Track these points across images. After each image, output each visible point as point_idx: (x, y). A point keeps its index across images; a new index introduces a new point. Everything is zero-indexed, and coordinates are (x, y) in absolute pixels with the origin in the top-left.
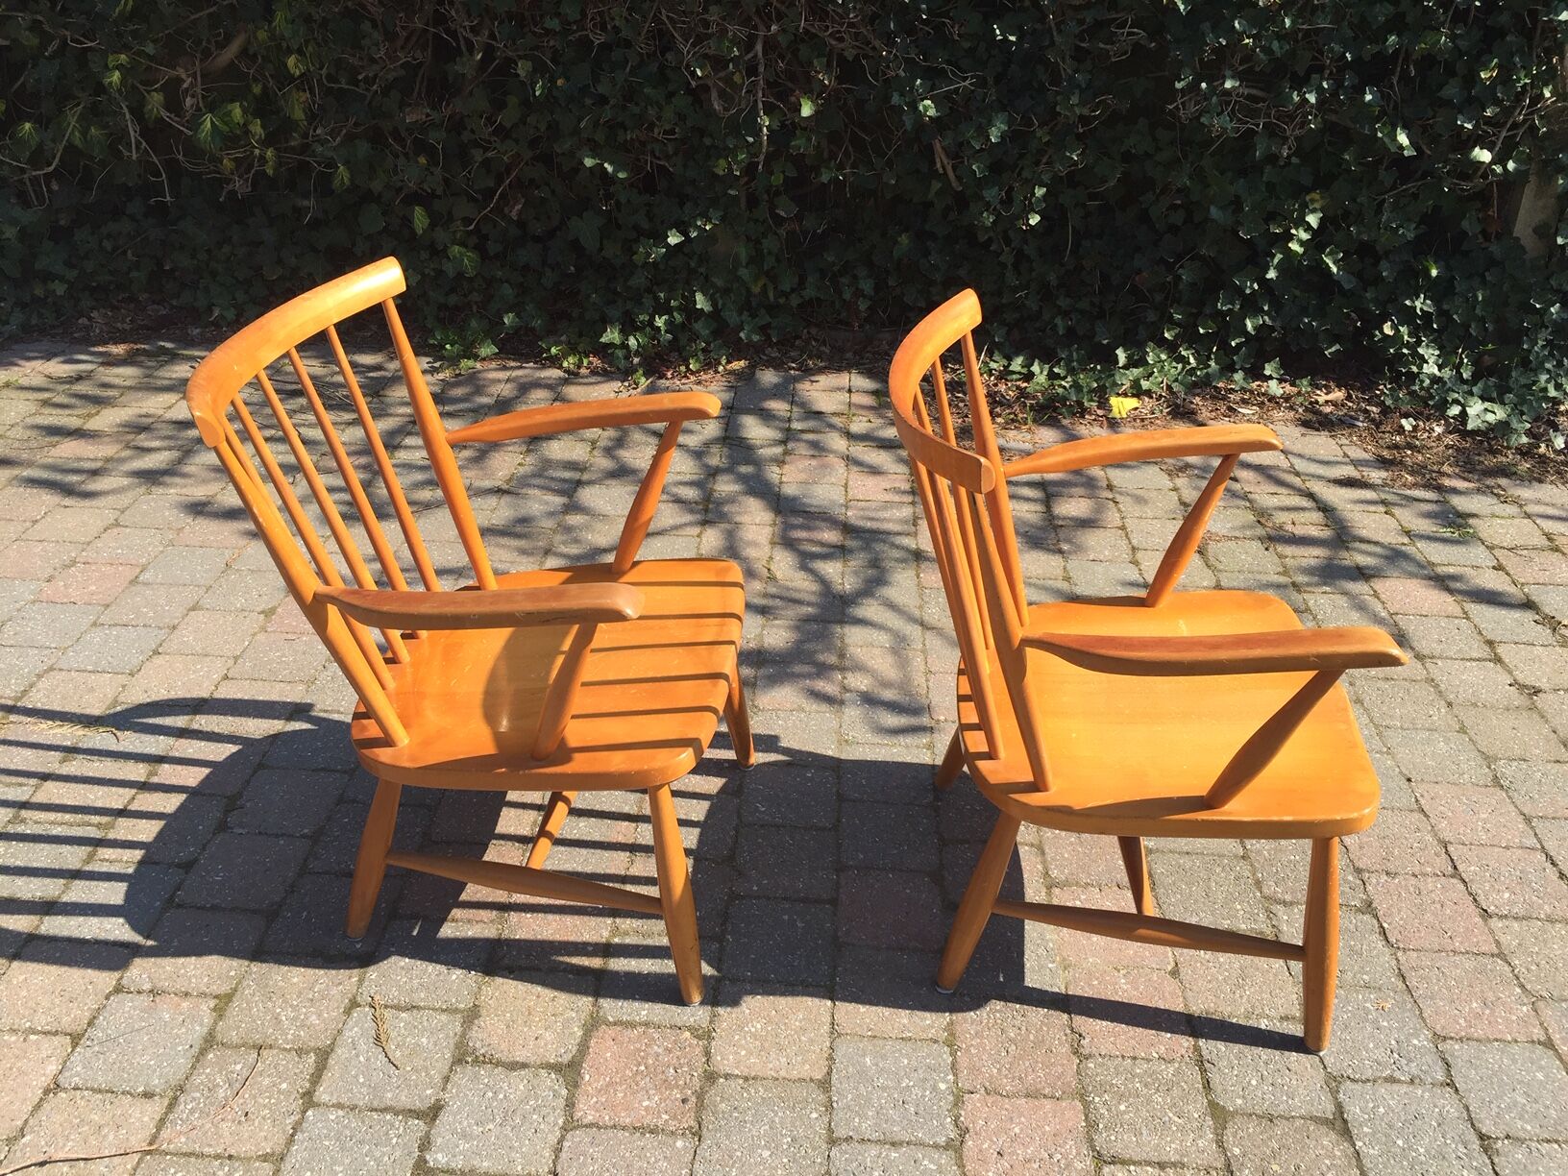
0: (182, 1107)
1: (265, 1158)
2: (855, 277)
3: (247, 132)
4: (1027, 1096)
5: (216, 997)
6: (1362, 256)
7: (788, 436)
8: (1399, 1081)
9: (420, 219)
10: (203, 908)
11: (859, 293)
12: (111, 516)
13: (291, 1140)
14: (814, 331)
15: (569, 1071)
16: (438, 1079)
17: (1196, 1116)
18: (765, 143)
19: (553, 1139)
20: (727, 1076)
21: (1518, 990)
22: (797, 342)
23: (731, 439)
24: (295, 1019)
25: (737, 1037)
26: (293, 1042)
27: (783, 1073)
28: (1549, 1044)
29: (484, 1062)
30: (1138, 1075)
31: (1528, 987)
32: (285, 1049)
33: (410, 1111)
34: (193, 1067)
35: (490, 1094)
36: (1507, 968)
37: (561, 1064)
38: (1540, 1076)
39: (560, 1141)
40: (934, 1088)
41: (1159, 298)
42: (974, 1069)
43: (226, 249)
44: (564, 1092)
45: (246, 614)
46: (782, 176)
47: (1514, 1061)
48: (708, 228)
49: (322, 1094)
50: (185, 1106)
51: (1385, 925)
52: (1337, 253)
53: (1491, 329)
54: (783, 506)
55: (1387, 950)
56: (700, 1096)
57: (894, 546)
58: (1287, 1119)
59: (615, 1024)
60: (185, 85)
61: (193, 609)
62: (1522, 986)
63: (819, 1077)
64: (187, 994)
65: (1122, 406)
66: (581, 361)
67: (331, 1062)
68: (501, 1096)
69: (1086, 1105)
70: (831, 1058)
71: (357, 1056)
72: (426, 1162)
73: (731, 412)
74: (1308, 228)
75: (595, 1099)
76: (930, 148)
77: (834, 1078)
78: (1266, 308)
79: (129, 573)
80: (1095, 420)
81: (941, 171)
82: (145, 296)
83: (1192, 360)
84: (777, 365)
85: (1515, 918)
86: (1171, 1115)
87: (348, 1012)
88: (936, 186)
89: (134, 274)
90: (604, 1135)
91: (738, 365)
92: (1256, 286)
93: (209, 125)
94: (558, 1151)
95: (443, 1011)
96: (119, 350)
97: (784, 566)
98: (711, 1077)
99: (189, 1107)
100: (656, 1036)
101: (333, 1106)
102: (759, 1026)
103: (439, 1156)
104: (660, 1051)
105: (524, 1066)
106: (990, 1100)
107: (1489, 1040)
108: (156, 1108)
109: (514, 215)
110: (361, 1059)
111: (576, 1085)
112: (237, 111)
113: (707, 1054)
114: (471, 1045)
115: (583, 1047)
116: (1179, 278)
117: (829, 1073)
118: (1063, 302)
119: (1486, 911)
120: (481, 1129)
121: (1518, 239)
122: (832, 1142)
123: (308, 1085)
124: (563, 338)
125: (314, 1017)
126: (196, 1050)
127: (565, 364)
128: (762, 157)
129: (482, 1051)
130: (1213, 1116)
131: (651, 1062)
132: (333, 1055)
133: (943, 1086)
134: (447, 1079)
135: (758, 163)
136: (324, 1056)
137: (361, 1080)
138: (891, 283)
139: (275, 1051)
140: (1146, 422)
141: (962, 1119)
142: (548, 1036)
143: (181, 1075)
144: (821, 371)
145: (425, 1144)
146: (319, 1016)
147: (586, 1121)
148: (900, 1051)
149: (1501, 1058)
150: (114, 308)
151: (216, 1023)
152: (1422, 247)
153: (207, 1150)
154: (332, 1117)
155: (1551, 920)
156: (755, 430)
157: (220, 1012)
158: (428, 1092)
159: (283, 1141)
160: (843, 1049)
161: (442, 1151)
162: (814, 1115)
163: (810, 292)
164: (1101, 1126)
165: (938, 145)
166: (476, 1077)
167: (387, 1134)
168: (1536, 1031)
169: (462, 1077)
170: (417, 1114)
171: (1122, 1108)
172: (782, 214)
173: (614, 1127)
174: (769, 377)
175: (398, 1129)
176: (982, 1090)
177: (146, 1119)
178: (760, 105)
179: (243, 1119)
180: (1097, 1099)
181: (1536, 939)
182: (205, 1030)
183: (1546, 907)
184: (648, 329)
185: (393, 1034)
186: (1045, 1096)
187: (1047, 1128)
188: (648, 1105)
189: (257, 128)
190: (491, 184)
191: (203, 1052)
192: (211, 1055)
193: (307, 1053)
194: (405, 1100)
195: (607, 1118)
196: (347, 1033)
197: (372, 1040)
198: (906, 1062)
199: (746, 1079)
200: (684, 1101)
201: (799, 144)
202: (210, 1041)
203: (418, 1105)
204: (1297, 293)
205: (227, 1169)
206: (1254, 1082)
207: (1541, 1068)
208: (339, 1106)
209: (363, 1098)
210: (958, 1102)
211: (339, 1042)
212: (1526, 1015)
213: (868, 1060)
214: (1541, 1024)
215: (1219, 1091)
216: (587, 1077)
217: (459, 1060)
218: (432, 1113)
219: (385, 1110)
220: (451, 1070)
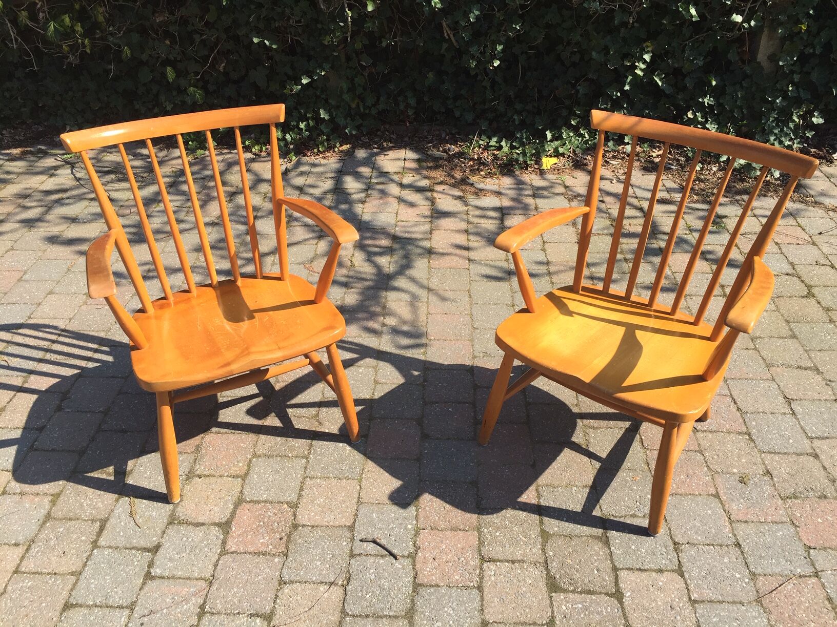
0: (33, 550)
1: (72, 574)
2: (406, 96)
3: (74, 31)
4: (451, 530)
5: (52, 495)
6: (675, 76)
7: (369, 187)
8: (637, 516)
9: (170, 74)
10: (47, 450)
11: (408, 106)
12: (9, 244)
13: (85, 565)
14: (387, 127)
15: (225, 526)
16: (159, 532)
17: (534, 537)
18: (350, 26)
19: (214, 560)
20: (303, 526)
21: (706, 469)
22: (379, 133)
23: (339, 191)
24: (90, 505)
25: (310, 506)
26: (89, 516)
27: (331, 523)
28: (717, 496)
29: (183, 523)
30: (508, 518)
31: (711, 467)
32: (85, 520)
33: (145, 548)
34: (39, 530)
35: (185, 539)
36: (702, 458)
37: (221, 523)
38: (709, 512)
39: (217, 561)
40: (406, 528)
41: (567, 102)
42: (426, 517)
43: (70, 93)
44: (222, 537)
45: (77, 295)
46: (361, 44)
47: (698, 505)
48: (323, 74)
49: (102, 542)
50: (34, 550)
51: (643, 437)
52: (662, 75)
53: (745, 112)
54: (362, 226)
55: (642, 450)
56: (289, 536)
57: (417, 246)
58: (579, 537)
59: (250, 502)
60: (38, 6)
61: (50, 293)
62: (708, 467)
63: (349, 525)
64: (38, 494)
65: (548, 162)
66: (261, 148)
67: (107, 526)
68: (190, 540)
69: (480, 533)
70: (356, 515)
71: (121, 522)
72: (151, 573)
73: (339, 175)
74: (645, 62)
75: (237, 540)
76: (441, 25)
77: (356, 525)
78: (625, 106)
79: (17, 275)
80: (533, 171)
81: (447, 37)
82: (31, 121)
83: (586, 135)
84: (366, 146)
85: (710, 432)
86: (521, 537)
87: (117, 500)
88: (445, 46)
89: (23, 109)
90: (239, 557)
91: (346, 147)
92: (619, 94)
93: (53, 28)
94: (216, 566)
96: (16, 151)
97: (359, 259)
98: (295, 526)
99: (36, 550)
100: (270, 507)
101: (107, 547)
102: (322, 500)
103: (158, 570)
104: (271, 514)
105: (203, 524)
106: (433, 532)
107: (686, 495)
108: (20, 550)
109: (221, 69)
110: (122, 523)
111: (228, 533)
112: (67, 20)
113: (295, 515)
114: (177, 515)
115: (233, 514)
116: (578, 91)
117: (354, 523)
118: (518, 106)
119: (696, 429)
120: (179, 556)
121: (759, 63)
122: (352, 556)
123: (95, 537)
124: (252, 136)
125: (100, 504)
126: (41, 521)
127: (253, 150)
128: (349, 34)
129: (183, 518)
130: (542, 537)
131: (266, 520)
132: (109, 523)
133: (410, 527)
134: (164, 532)
135: (347, 37)
136: (104, 522)
137: (122, 534)
138: (426, 99)
139: (80, 521)
140: (560, 171)
141: (417, 542)
142: (216, 509)
143: (33, 534)
144: (390, 149)
145: (151, 564)
146: (103, 503)
147: (231, 551)
148: (391, 510)
149: (691, 504)
150: (14, 128)
151: (51, 508)
152: (708, 70)
153: (44, 571)
154: (106, 553)
155: (728, 432)
156: (351, 184)
157: (53, 503)
158: (154, 539)
159: (81, 565)
160: (363, 510)
161: (159, 568)
162: (344, 543)
163: (381, 107)
164: (486, 543)
165: (444, 23)
166: (178, 531)
167: (133, 560)
168: (711, 489)
169: (172, 531)
170: (148, 550)
171: (498, 534)
172: (364, 64)
173: (245, 553)
174: (361, 154)
175: (138, 557)
176: (429, 528)
177: (15, 556)
178: (346, 5)
179: (62, 555)
180: (486, 530)
181: (719, 442)
182: (46, 512)
183: (727, 426)
184: (296, 130)
185: (139, 511)
186: (460, 530)
187: (459, 545)
188: (263, 541)
189: (78, 28)
190: (206, 53)
191: (44, 523)
192: (48, 524)
193: (96, 521)
194: (143, 543)
195: (242, 548)
196: (116, 511)
197: (128, 514)
198: (393, 515)
199: (313, 527)
200: (281, 539)
201: (369, 26)
202: (48, 517)
203: (149, 545)
204: (642, 96)
205: (53, 579)
206: (565, 519)
207: (711, 508)
208: (110, 547)
209: (121, 542)
210: (417, 534)
211: (112, 515)
212: (708, 482)
213: (374, 515)
214: (715, 486)
215: (547, 524)
216: (234, 529)
217: (171, 523)
218: (156, 549)
219: (133, 548)
220: (166, 528)
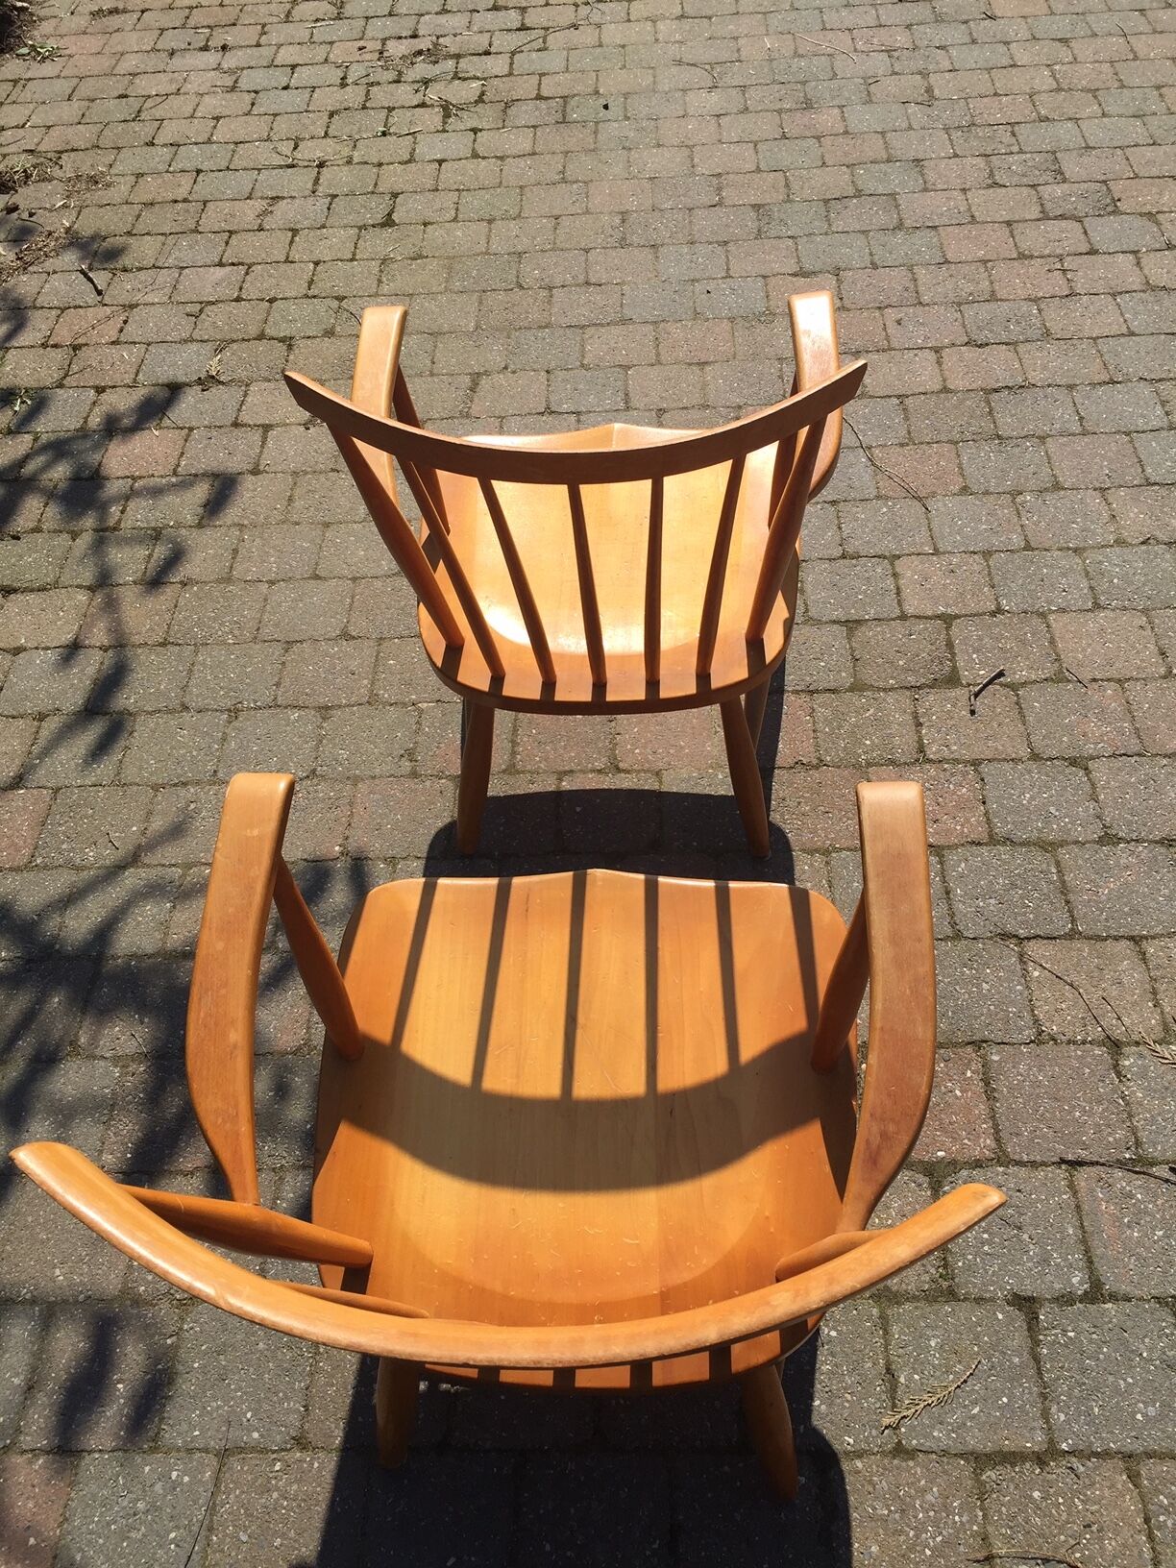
1: (1134, 1477)
13: (1105, 1455)
15: (936, 1173)
16: (981, 1311)
17: (864, 700)
19: (1023, 1172)
24: (936, 1523)
26: (971, 1510)
29: (946, 1266)
32: (985, 1516)
33: (1030, 1329)
35: (986, 1248)
37: (930, 1183)
39: (1024, 1164)
44: (964, 1173)
49: (1035, 1442)
58: (853, 651)
67: (990, 1447)
71: (974, 1417)
72: (1086, 1292)
75: (966, 1141)
86: (867, 715)
87: (910, 1454)
90: (1004, 1124)
94: (1034, 1165)
95: (886, 1332)
101: (1047, 1422)
103: (1075, 1280)
110: (976, 1411)
111: (953, 1163)
114: (927, 1287)
120: (1032, 1247)
122: (958, 936)
123: (1028, 1465)
125: (929, 1497)
129: (933, 1271)
130: (862, 691)
132: (980, 1447)
134: (979, 1300)
136: (981, 1460)
137: (1005, 1400)
139: (990, 1529)
142: (897, 1204)
145: (1065, 1299)
146: (924, 1491)
147: (994, 1145)
148: (844, 890)
154: (1062, 1417)
158: (1000, 1316)
159: (1110, 1463)
161: (1069, 1280)
164: (890, 757)
166: (969, 1268)
167: (1066, 1346)
169: (970, 1284)
170: (1032, 1321)
171: (868, 742)
173: (993, 1118)
175: (1056, 1335)
179: (1094, 1528)
180: (863, 757)
185: (934, 1382)
188: (959, 1091)
193: (983, 1484)
194: (1018, 1339)
195: (984, 1126)
196: (945, 1443)
197: (947, 1407)
200: (947, 1060)
203: (1020, 1320)
205: (1162, 1518)
206: (822, 664)
208: (1045, 1414)
209: (1029, 1388)
211: (960, 1448)
215: (836, 685)
216: (941, 1154)
217: (951, 1295)
218: (1025, 1304)
219: (1036, 1359)
220: (965, 1299)
